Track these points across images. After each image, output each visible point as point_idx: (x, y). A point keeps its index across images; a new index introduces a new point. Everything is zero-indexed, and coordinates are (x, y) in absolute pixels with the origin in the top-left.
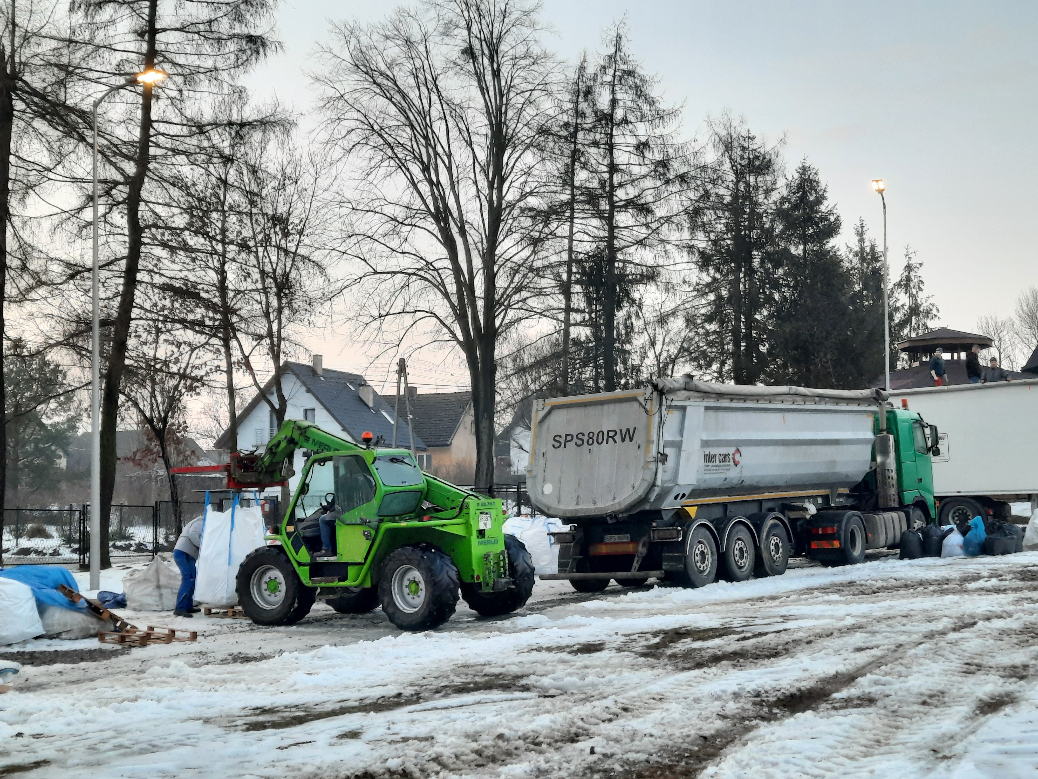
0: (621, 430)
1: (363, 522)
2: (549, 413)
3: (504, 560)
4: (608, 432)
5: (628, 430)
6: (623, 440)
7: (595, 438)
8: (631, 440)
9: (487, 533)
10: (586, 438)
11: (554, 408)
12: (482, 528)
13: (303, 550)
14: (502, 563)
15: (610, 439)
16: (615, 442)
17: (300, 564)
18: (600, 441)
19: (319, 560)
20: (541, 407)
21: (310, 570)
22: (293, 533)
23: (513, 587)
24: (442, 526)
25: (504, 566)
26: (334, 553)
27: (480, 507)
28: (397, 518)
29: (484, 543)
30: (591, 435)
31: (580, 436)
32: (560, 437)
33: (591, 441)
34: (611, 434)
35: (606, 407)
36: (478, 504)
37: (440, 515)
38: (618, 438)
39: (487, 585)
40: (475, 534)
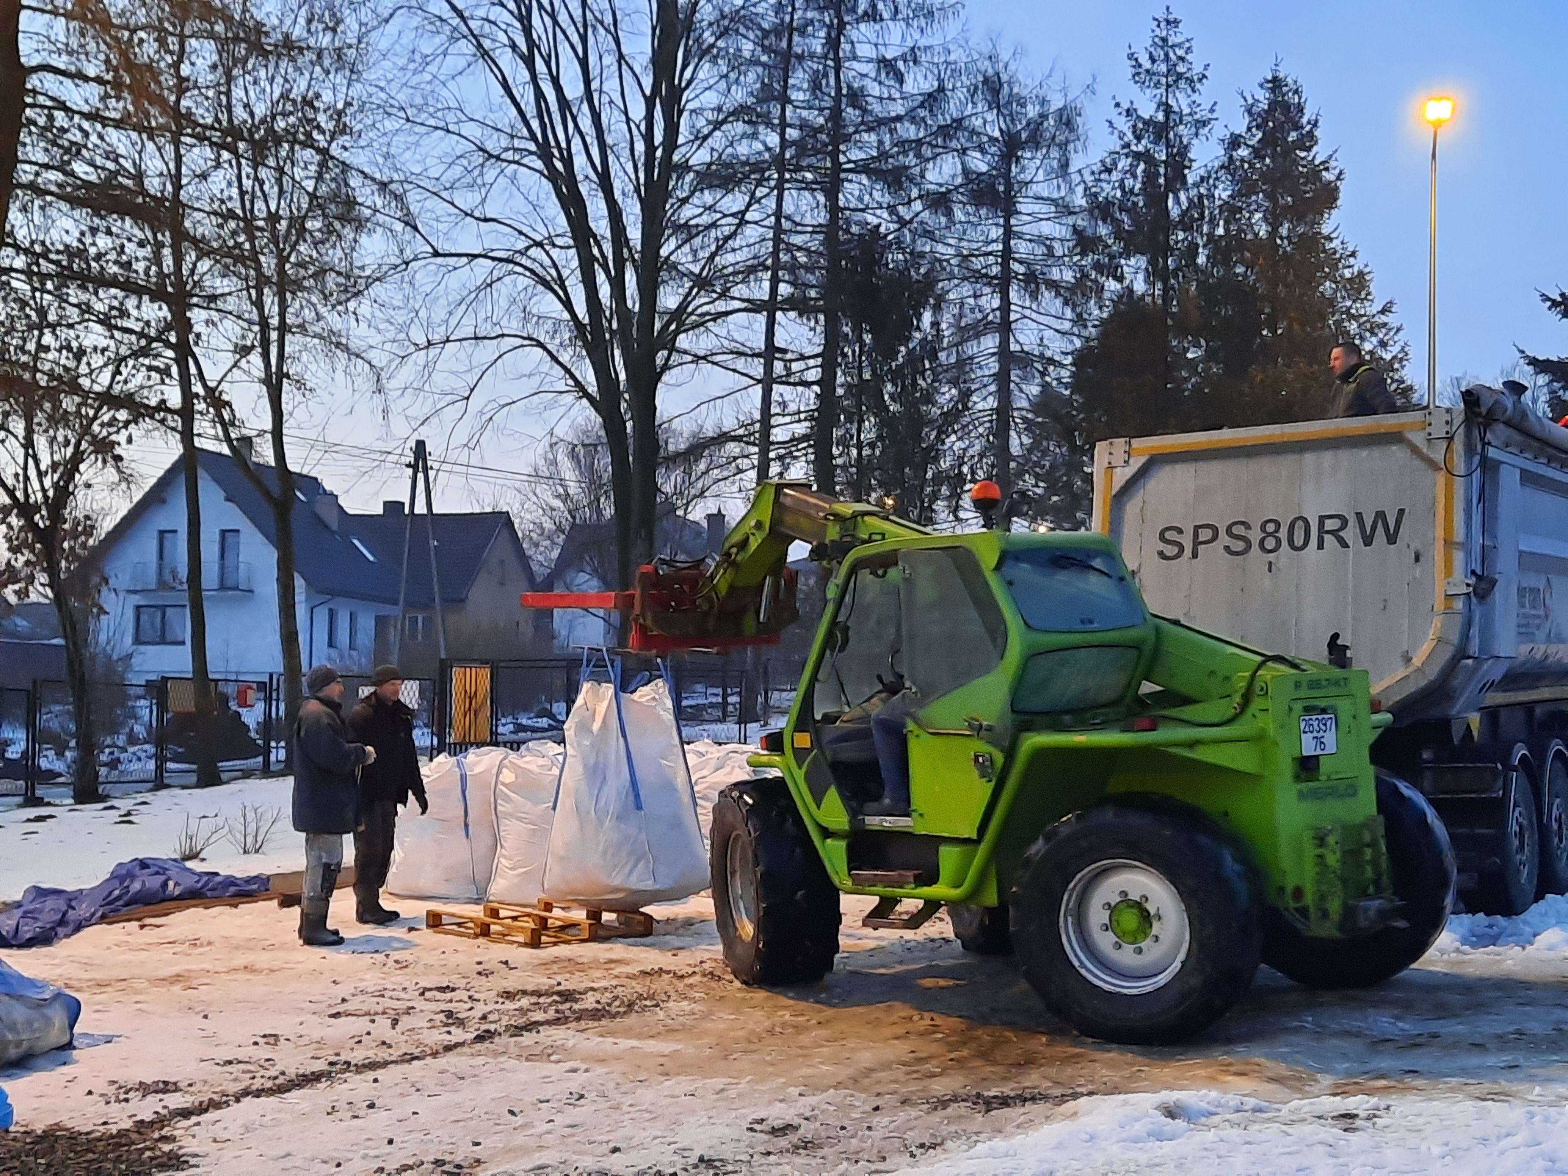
0: (1359, 515)
1: (977, 729)
2: (1142, 473)
3: (1373, 845)
4: (1322, 519)
5: (1381, 515)
6: (1368, 541)
7: (1283, 534)
8: (1392, 539)
9: (1325, 766)
10: (1255, 536)
11: (1155, 462)
12: (1309, 750)
13: (832, 796)
14: (1368, 853)
15: (1327, 537)
16: (1344, 544)
17: (826, 833)
18: (1299, 541)
19: (874, 822)
20: (1119, 457)
21: (850, 849)
22: (807, 751)
23: (1401, 924)
24: (1192, 744)
25: (1375, 862)
26: (904, 807)
27: (1304, 692)
28: (1067, 718)
29: (1316, 795)
30: (1271, 528)
31: (1239, 530)
32: (1180, 531)
33: (1270, 543)
34: (1330, 525)
35: (1309, 458)
36: (1297, 685)
37: (1188, 712)
38: (1351, 534)
39: (1325, 914)
40: (1287, 768)
